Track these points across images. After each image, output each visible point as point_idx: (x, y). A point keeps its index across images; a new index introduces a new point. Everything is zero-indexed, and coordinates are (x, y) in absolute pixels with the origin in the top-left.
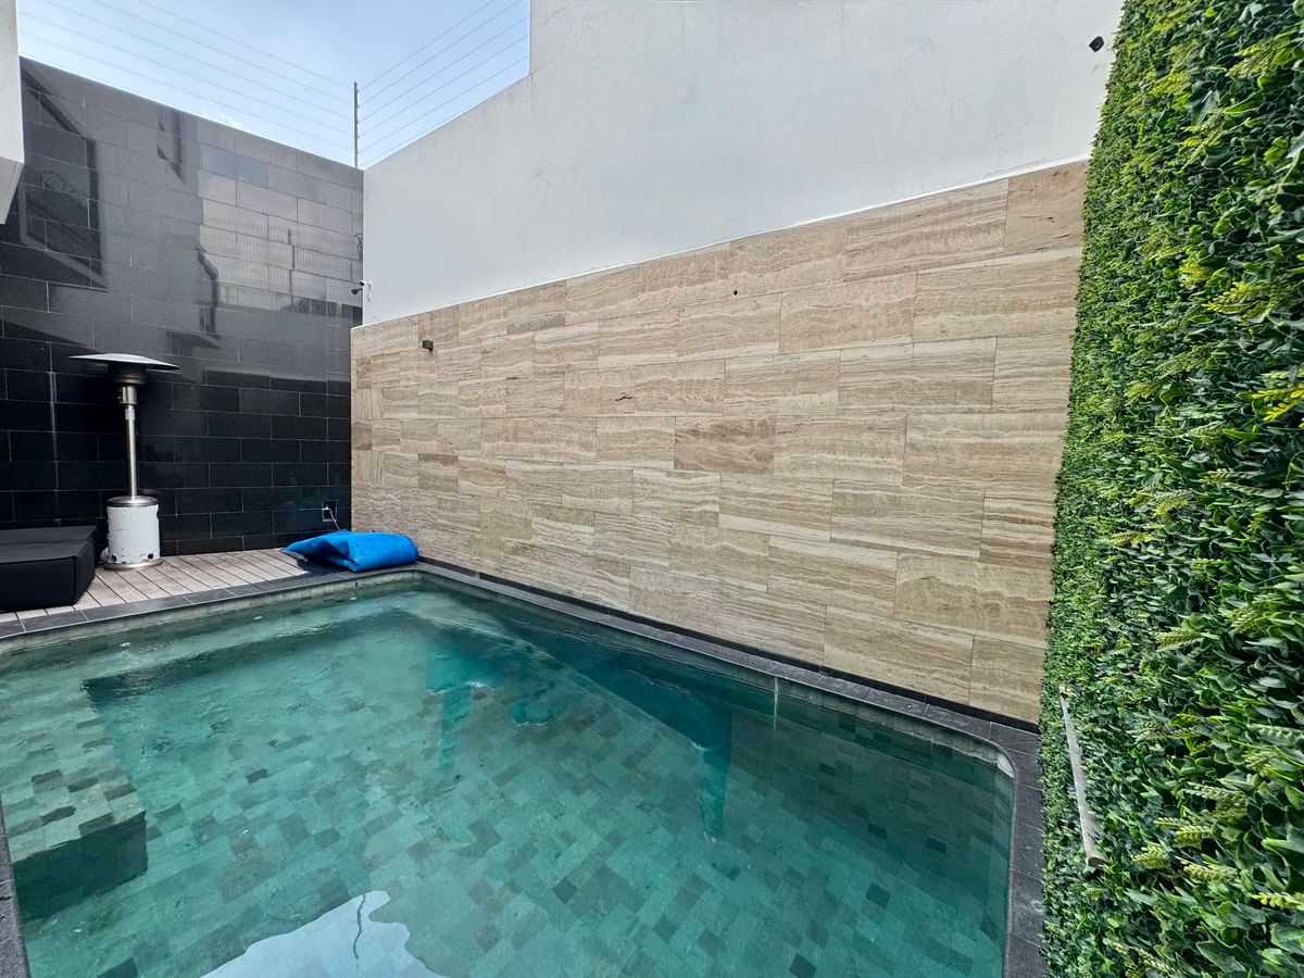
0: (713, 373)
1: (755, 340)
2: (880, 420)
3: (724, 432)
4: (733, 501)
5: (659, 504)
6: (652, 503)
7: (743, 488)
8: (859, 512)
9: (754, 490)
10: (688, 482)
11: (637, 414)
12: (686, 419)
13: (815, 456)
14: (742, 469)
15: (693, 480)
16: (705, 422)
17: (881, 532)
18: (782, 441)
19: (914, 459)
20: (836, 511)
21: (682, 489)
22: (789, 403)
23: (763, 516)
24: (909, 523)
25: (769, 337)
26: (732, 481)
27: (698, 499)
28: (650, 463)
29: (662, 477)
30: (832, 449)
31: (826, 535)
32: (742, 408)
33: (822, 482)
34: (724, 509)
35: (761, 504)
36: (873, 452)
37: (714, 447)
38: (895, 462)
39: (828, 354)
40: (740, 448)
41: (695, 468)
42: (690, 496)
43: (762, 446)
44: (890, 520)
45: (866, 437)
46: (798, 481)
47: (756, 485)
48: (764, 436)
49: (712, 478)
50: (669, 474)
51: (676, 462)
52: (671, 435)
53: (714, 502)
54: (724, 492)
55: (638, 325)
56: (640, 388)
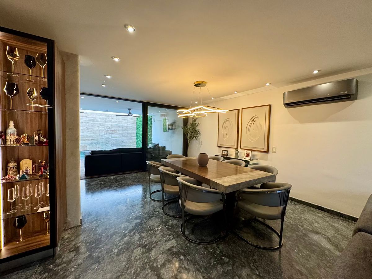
0: (110, 125)
1: (114, 123)
2: (125, 130)
4: (113, 137)
5: (104, 138)
8: (124, 137)
11: (100, 128)
12: (107, 129)
13: (120, 133)
14: (114, 134)
16: (109, 130)
18: (118, 131)
19: (128, 133)
20: (122, 137)
21: (107, 136)
22: (118, 128)
24: (128, 137)
25: (116, 123)
26: (113, 135)
27: (109, 137)
28: (102, 134)
30: (122, 132)
32: (113, 129)
33: (121, 135)
35: (116, 137)
37: (111, 132)
39: (121, 125)
40: (113, 132)
41: (108, 134)
43: (116, 132)
46: (119, 135)
49: (111, 135)
50: (105, 135)
51: (106, 133)
52: (105, 131)
53: (111, 137)
55: (100, 119)
56: (100, 126)
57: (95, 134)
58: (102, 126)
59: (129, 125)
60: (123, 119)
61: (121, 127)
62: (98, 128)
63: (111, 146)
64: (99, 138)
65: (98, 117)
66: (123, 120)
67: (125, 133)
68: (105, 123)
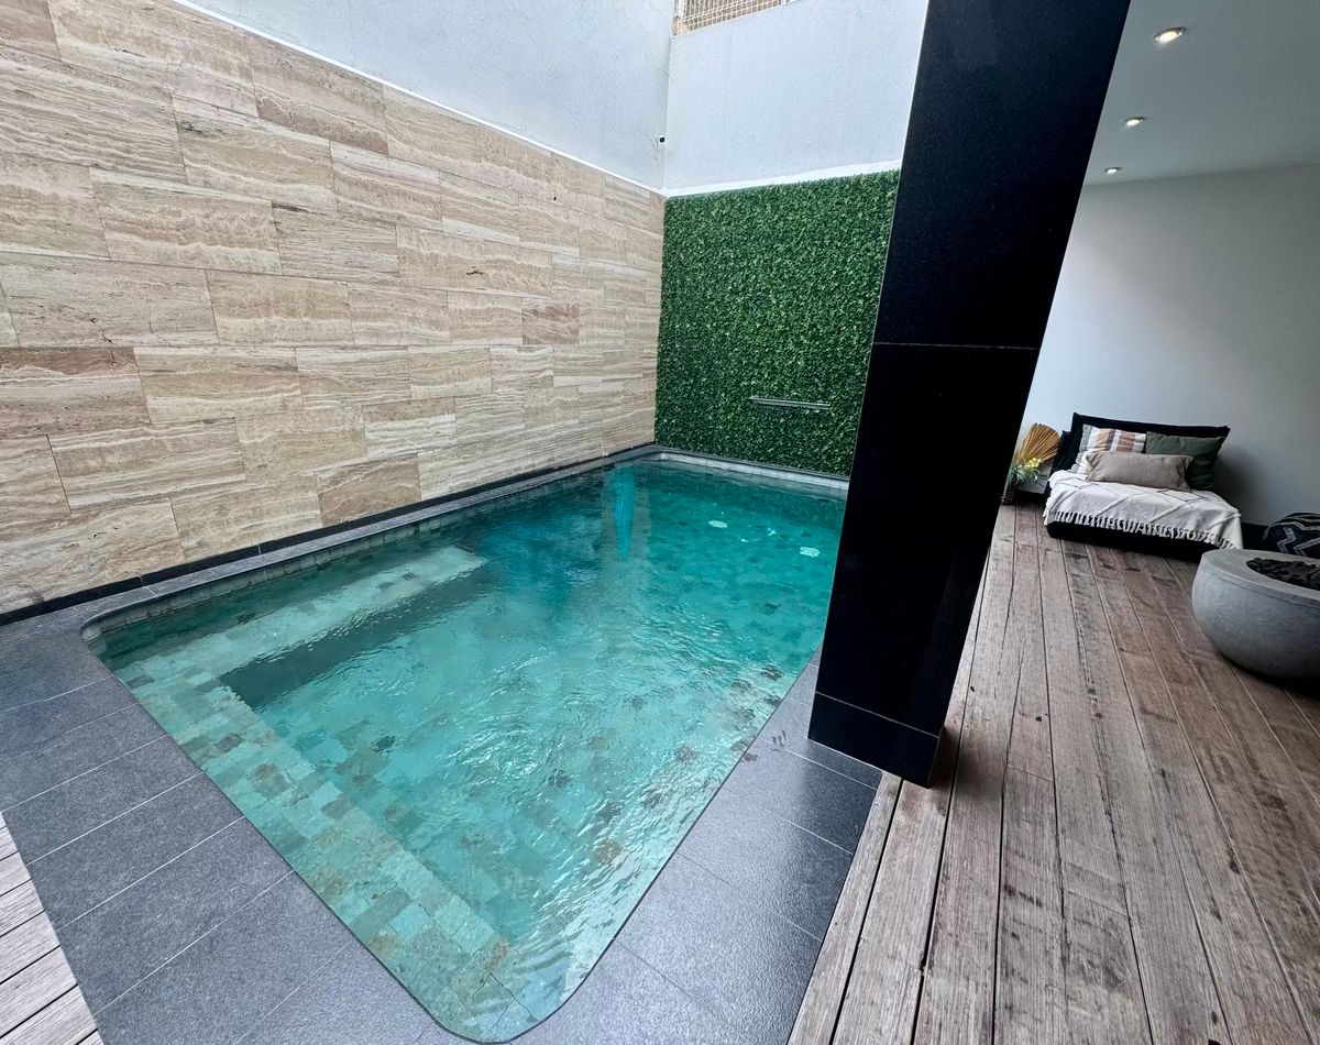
0: (544, 264)
1: (567, 243)
2: (617, 309)
3: (553, 314)
4: (560, 366)
5: (514, 377)
6: (509, 377)
7: (565, 355)
8: (610, 362)
9: (572, 355)
10: (533, 354)
11: (489, 291)
12: (526, 301)
13: (595, 330)
14: (564, 341)
15: (537, 352)
16: (542, 304)
17: (618, 372)
18: (584, 320)
19: (627, 331)
20: (604, 363)
21: (529, 361)
22: (582, 293)
23: (576, 373)
24: (626, 365)
26: (559, 351)
27: (540, 368)
28: (505, 341)
29: (514, 351)
30: (602, 326)
31: (601, 378)
32: (562, 295)
33: (599, 346)
34: (557, 372)
35: (575, 365)
36: (615, 327)
37: (547, 324)
38: (622, 333)
39: (600, 263)
40: (562, 326)
41: (538, 342)
42: (536, 366)
43: (573, 324)
44: (621, 365)
45: (613, 319)
46: (590, 347)
47: (572, 352)
48: (574, 316)
49: (547, 350)
50: (520, 349)
51: (524, 338)
52: (518, 313)
53: (550, 368)
54: (555, 360)
55: (482, 195)
56: (489, 264)
57: (460, 344)
58: (498, 264)
59: (633, 265)
61: (601, 278)
62: (476, 281)
64: (487, 380)
65: (471, 167)
67: (614, 332)
68: (517, 240)
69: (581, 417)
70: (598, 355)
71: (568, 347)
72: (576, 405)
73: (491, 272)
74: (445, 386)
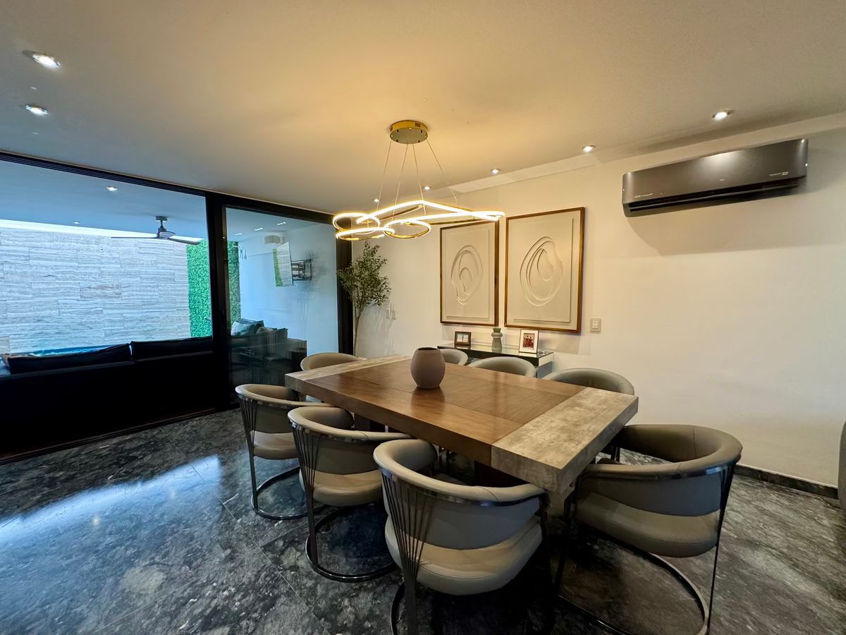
0: (95, 271)
1: (111, 263)
2: (152, 285)
3: (102, 288)
4: (108, 306)
5: (75, 310)
6: (71, 310)
7: (111, 302)
8: (148, 305)
10: (88, 302)
11: (58, 281)
12: (83, 284)
13: (135, 293)
14: (111, 297)
15: (91, 301)
16: (94, 284)
17: (155, 308)
18: (125, 289)
19: (161, 293)
20: (142, 305)
21: (85, 305)
22: (124, 280)
23: (120, 309)
24: (161, 306)
25: (116, 263)
26: (107, 301)
27: (93, 307)
28: (67, 297)
29: (75, 301)
30: (140, 291)
31: (140, 311)
32: (108, 280)
33: (138, 299)
34: (104, 308)
35: (119, 306)
36: (151, 292)
37: (99, 292)
38: (157, 293)
39: (136, 269)
40: (109, 292)
41: (90, 298)
42: (89, 306)
43: (117, 291)
44: (157, 306)
45: (149, 288)
46: (131, 299)
47: (117, 301)
48: (118, 288)
49: (99, 300)
50: (78, 300)
51: (81, 296)
52: (77, 288)
53: (101, 307)
54: (104, 304)
55: (54, 252)
56: (58, 273)
57: (38, 299)
58: (62, 273)
59: (164, 268)
60: (141, 251)
61: (137, 274)
62: (50, 278)
63: (103, 335)
64: (56, 311)
65: (48, 244)
66: (139, 253)
67: (149, 293)
68: (77, 264)
69: (126, 326)
70: (138, 302)
71: (114, 299)
72: (120, 321)
73: (59, 276)
74: (29, 313)
